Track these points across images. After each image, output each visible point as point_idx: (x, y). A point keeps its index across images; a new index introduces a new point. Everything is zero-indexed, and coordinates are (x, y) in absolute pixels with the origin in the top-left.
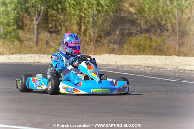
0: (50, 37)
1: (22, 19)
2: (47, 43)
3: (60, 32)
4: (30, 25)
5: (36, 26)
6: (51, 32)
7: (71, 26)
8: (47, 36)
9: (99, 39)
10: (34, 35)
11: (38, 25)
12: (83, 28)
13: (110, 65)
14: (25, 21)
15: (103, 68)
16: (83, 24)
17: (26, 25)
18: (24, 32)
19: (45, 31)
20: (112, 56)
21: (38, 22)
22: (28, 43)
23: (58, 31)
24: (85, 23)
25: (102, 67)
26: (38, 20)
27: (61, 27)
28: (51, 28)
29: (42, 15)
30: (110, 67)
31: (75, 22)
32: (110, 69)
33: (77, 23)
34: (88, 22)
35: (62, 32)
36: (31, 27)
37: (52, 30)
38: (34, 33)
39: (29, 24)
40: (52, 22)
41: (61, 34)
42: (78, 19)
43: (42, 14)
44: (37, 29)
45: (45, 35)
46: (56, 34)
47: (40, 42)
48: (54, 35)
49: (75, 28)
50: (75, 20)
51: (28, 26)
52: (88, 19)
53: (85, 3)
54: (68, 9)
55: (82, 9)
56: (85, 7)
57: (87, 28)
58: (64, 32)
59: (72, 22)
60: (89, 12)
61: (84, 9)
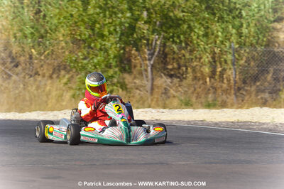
0: (171, 82)
1: (128, 57)
2: (166, 92)
3: (184, 76)
4: (141, 67)
5: (149, 69)
6: (171, 76)
7: (201, 66)
8: (166, 82)
9: (243, 85)
10: (147, 81)
11: (152, 66)
12: (219, 69)
13: (264, 124)
14: (133, 60)
15: (255, 127)
16: (218, 64)
17: (135, 67)
18: (133, 76)
19: (162, 75)
20: (265, 109)
21: (152, 62)
22: (138, 91)
23: (182, 75)
24: (221, 63)
25: (253, 125)
26: (153, 59)
27: (187, 69)
28: (171, 70)
29: (159, 52)
30: (265, 126)
31: (207, 60)
32: (265, 129)
33: (209, 62)
34: (226, 62)
35: (188, 75)
36: (143, 69)
37: (172, 73)
38: (147, 77)
39: (139, 65)
40: (173, 62)
41: (185, 78)
42: (209, 56)
43: (157, 50)
44: (152, 71)
45: (163, 81)
46: (179, 77)
47: (156, 90)
48: (176, 80)
49: (207, 70)
50: (206, 58)
51: (138, 68)
52: (225, 57)
53: (220, 34)
54: (195, 42)
55: (216, 42)
56: (220, 39)
57: (224, 70)
58: (190, 76)
59: (202, 60)
60: (226, 46)
61: (218, 42)
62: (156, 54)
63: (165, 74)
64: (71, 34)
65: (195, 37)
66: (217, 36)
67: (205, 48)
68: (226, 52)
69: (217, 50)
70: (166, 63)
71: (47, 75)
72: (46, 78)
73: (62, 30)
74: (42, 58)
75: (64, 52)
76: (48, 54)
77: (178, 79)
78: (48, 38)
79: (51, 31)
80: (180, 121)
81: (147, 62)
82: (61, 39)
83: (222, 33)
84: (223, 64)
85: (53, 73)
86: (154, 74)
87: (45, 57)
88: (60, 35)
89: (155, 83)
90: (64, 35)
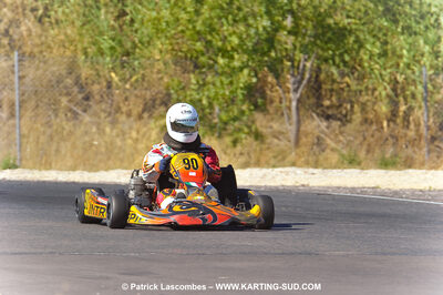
0: (328, 127)
1: (262, 87)
2: (319, 142)
3: (348, 118)
4: (281, 102)
5: (294, 104)
6: (328, 118)
7: (375, 103)
8: (319, 126)
9: (439, 133)
10: (290, 124)
11: (299, 101)
12: (403, 108)
14: (268, 92)
16: (401, 99)
17: (272, 102)
18: (268, 117)
19: (314, 115)
21: (298, 95)
22: (276, 141)
23: (346, 116)
24: (405, 99)
26: (300, 90)
27: (352, 107)
28: (328, 108)
29: (309, 81)
31: (384, 93)
33: (388, 96)
34: (413, 96)
35: (354, 117)
36: (283, 105)
37: (330, 112)
38: (289, 118)
39: (278, 100)
40: (331, 96)
41: (350, 121)
42: (388, 87)
43: (307, 76)
44: (298, 109)
45: (315, 125)
46: (339, 119)
47: (304, 140)
48: (335, 124)
49: (384, 108)
50: (384, 90)
51: (276, 104)
52: (413, 88)
53: (405, 52)
54: (366, 64)
55: (398, 65)
56: (405, 60)
57: (411, 109)
58: (357, 117)
59: (377, 93)
60: (414, 73)
61: (402, 65)
62: (305, 82)
63: (318, 115)
64: (173, 49)
65: (366, 57)
66: (401, 57)
67: (381, 75)
68: (414, 81)
69: (400, 78)
70: (319, 98)
71: (135, 112)
72: (132, 119)
73: (158, 43)
74: (128, 86)
75: (161, 78)
76: (137, 81)
77: (339, 123)
78: (137, 55)
79: (142, 43)
80: (339, 188)
81: (291, 95)
82: (158, 57)
83: (409, 51)
84: (409, 99)
85: (144, 111)
86: (301, 113)
87: (131, 85)
88: (156, 52)
89: (302, 128)
90: (161, 52)
